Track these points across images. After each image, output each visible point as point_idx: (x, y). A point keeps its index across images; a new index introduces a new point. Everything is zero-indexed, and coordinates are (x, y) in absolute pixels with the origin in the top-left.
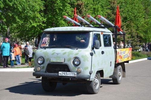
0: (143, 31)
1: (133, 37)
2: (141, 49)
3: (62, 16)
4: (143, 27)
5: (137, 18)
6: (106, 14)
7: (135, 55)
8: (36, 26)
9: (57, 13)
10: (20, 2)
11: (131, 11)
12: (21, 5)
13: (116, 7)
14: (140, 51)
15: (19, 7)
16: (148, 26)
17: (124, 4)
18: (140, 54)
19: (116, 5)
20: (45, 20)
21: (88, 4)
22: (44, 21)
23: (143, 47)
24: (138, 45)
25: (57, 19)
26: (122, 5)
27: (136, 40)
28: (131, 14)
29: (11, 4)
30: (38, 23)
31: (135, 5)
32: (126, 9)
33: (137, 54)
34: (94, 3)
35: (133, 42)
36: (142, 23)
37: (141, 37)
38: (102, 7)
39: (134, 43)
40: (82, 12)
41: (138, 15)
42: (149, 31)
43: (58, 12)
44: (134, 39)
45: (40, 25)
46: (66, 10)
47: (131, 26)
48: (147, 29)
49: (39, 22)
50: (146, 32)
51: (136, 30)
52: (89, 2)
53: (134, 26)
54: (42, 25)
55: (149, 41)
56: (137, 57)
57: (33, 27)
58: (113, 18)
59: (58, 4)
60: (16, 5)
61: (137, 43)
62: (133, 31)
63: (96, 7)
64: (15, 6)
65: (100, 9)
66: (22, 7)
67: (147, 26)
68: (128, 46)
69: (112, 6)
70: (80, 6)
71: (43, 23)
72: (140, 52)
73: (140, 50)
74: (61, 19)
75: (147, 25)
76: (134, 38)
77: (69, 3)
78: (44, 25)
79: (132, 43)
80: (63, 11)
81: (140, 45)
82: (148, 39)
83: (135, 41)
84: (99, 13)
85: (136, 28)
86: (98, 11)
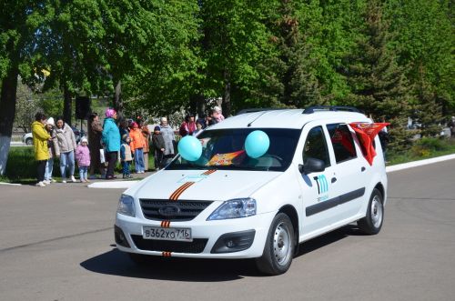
0: (451, 85)
1: (424, 102)
2: (446, 131)
3: (244, 55)
5: (436, 53)
6: (355, 45)
7: (428, 146)
8: (182, 78)
9: (232, 47)
10: (142, 23)
11: (418, 36)
12: (146, 31)
13: (380, 29)
14: (443, 136)
15: (139, 36)
17: (401, 20)
18: (442, 143)
19: (379, 24)
20: (204, 64)
21: (308, 21)
22: (201, 67)
24: (437, 120)
25: (232, 61)
26: (397, 22)
27: (431, 108)
28: (419, 44)
29: (122, 28)
30: (188, 72)
31: (429, 22)
32: (407, 32)
33: (433, 143)
34: (325, 19)
35: (425, 113)
36: (448, 66)
37: (445, 103)
38: (346, 28)
39: (428, 117)
40: (293, 41)
41: (438, 45)
43: (236, 44)
44: (427, 107)
45: (192, 76)
46: (254, 39)
47: (420, 74)
49: (190, 69)
51: (433, 84)
52: (310, 17)
53: (427, 75)
54: (196, 75)
56: (434, 151)
57: (176, 80)
58: (373, 55)
59: (234, 24)
60: (134, 29)
61: (434, 117)
62: (424, 87)
63: (329, 28)
64: (131, 32)
65: (338, 32)
66: (148, 34)
68: (413, 123)
69: (368, 26)
70: (289, 27)
71: (200, 70)
72: (442, 138)
73: (442, 133)
74: (242, 61)
76: (427, 105)
77: (262, 21)
78: (200, 77)
79: (423, 116)
80: (246, 40)
81: (443, 122)
83: (430, 111)
84: (336, 43)
85: (433, 80)
86: (333, 38)
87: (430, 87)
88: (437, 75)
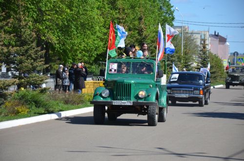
0: (57, 25)
1: (23, 43)
2: (49, 83)
4: (57, 12)
7: (26, 101)
14: (45, 89)
16: (71, 10)
18: (43, 98)
23: (57, 76)
24: (38, 68)
27: (31, 52)
33: (33, 97)
35: (23, 58)
37: (49, 46)
39: (27, 64)
42: (73, 28)
44: (27, 51)
47: (18, 6)
48: (68, 21)
50: (65, 30)
51: (36, 21)
53: (28, 8)
55: (74, 60)
56: (34, 107)
61: (35, 64)
62: (23, 23)
67: (68, 11)
68: (8, 70)
72: (43, 91)
73: (44, 86)
75: (70, 7)
76: (26, 47)
79: (21, 62)
81: (46, 71)
82: (70, 51)
83: (30, 56)
85: (35, 16)
87: (30, 24)
88: (40, 10)
